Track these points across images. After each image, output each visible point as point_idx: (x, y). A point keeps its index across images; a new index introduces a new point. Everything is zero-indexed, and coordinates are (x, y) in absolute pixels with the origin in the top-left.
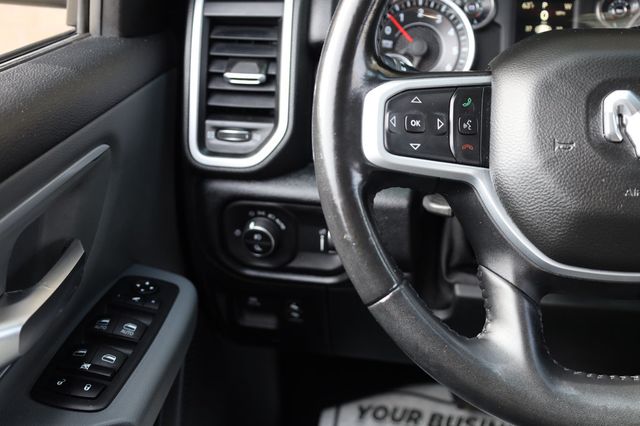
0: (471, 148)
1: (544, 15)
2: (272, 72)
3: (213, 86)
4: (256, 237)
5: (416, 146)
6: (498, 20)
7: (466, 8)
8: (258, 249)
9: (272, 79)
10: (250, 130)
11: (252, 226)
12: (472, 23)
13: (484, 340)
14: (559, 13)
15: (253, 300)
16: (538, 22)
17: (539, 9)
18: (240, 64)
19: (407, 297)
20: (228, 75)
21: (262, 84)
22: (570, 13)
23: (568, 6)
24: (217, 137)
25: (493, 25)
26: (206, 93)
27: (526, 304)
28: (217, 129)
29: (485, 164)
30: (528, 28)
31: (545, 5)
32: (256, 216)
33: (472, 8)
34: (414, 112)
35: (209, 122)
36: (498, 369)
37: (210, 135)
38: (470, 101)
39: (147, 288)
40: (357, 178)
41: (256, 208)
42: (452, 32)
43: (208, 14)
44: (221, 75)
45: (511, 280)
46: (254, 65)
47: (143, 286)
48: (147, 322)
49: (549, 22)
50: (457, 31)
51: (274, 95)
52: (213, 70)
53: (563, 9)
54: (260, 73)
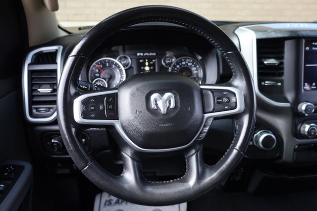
0: (112, 114)
1: (147, 64)
2: (55, 88)
3: (34, 94)
4: (55, 144)
5: (93, 116)
6: (132, 66)
7: (122, 62)
8: (56, 148)
9: (55, 90)
10: (49, 108)
11: (53, 141)
12: (124, 67)
13: (122, 176)
14: (151, 63)
15: (59, 165)
16: (145, 66)
17: (145, 62)
18: (43, 86)
19: (94, 166)
20: (39, 90)
21: (52, 92)
22: (154, 63)
23: (154, 61)
24: (37, 111)
25: (131, 67)
26: (31, 96)
27: (135, 163)
28: (37, 109)
29: (118, 119)
30: (142, 68)
31: (147, 60)
32: (55, 137)
33: (124, 62)
34: (92, 104)
35: (33, 106)
36: (126, 186)
37: (34, 111)
38: (111, 99)
39: (11, 169)
40: (73, 130)
41: (54, 134)
42: (118, 70)
43: (29, 69)
44: (36, 90)
45: (130, 155)
46: (49, 86)
47: (10, 168)
48: (9, 182)
49: (149, 66)
50: (120, 70)
51: (56, 95)
52: (34, 88)
53: (152, 61)
54: (51, 88)
